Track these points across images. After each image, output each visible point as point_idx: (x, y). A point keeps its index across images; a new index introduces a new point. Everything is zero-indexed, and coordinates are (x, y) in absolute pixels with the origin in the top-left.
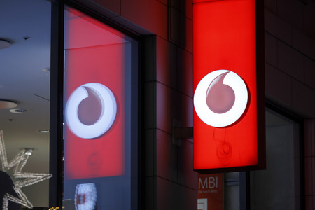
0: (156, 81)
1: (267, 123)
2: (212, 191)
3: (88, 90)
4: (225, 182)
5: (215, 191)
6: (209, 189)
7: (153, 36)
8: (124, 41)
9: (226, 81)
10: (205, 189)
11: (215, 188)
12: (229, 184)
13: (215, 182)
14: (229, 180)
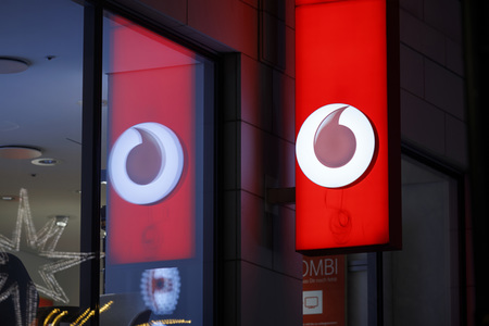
0: (240, 120)
1: (404, 180)
2: (329, 280)
3: (142, 132)
4: (349, 266)
5: (335, 279)
6: (324, 276)
7: (236, 55)
8: (194, 61)
9: (343, 121)
10: (320, 276)
11: (334, 275)
12: (354, 269)
13: (334, 266)
14: (354, 263)
